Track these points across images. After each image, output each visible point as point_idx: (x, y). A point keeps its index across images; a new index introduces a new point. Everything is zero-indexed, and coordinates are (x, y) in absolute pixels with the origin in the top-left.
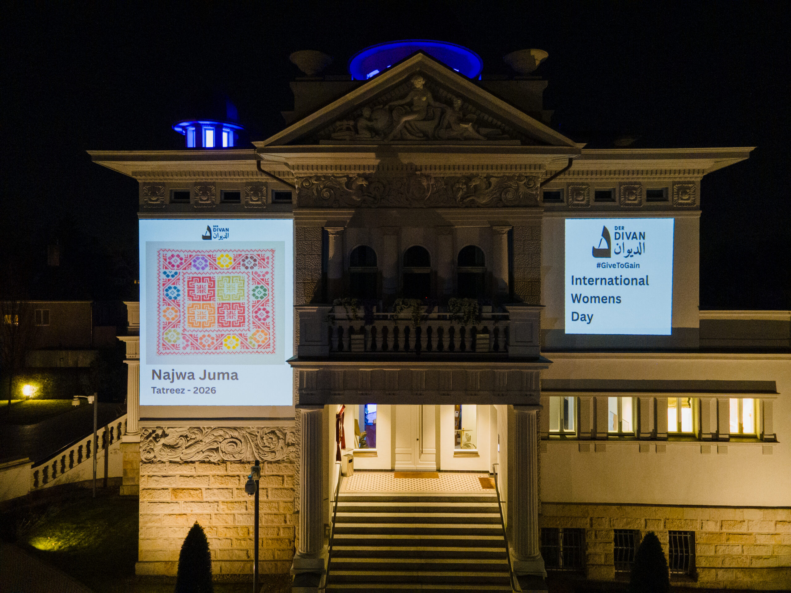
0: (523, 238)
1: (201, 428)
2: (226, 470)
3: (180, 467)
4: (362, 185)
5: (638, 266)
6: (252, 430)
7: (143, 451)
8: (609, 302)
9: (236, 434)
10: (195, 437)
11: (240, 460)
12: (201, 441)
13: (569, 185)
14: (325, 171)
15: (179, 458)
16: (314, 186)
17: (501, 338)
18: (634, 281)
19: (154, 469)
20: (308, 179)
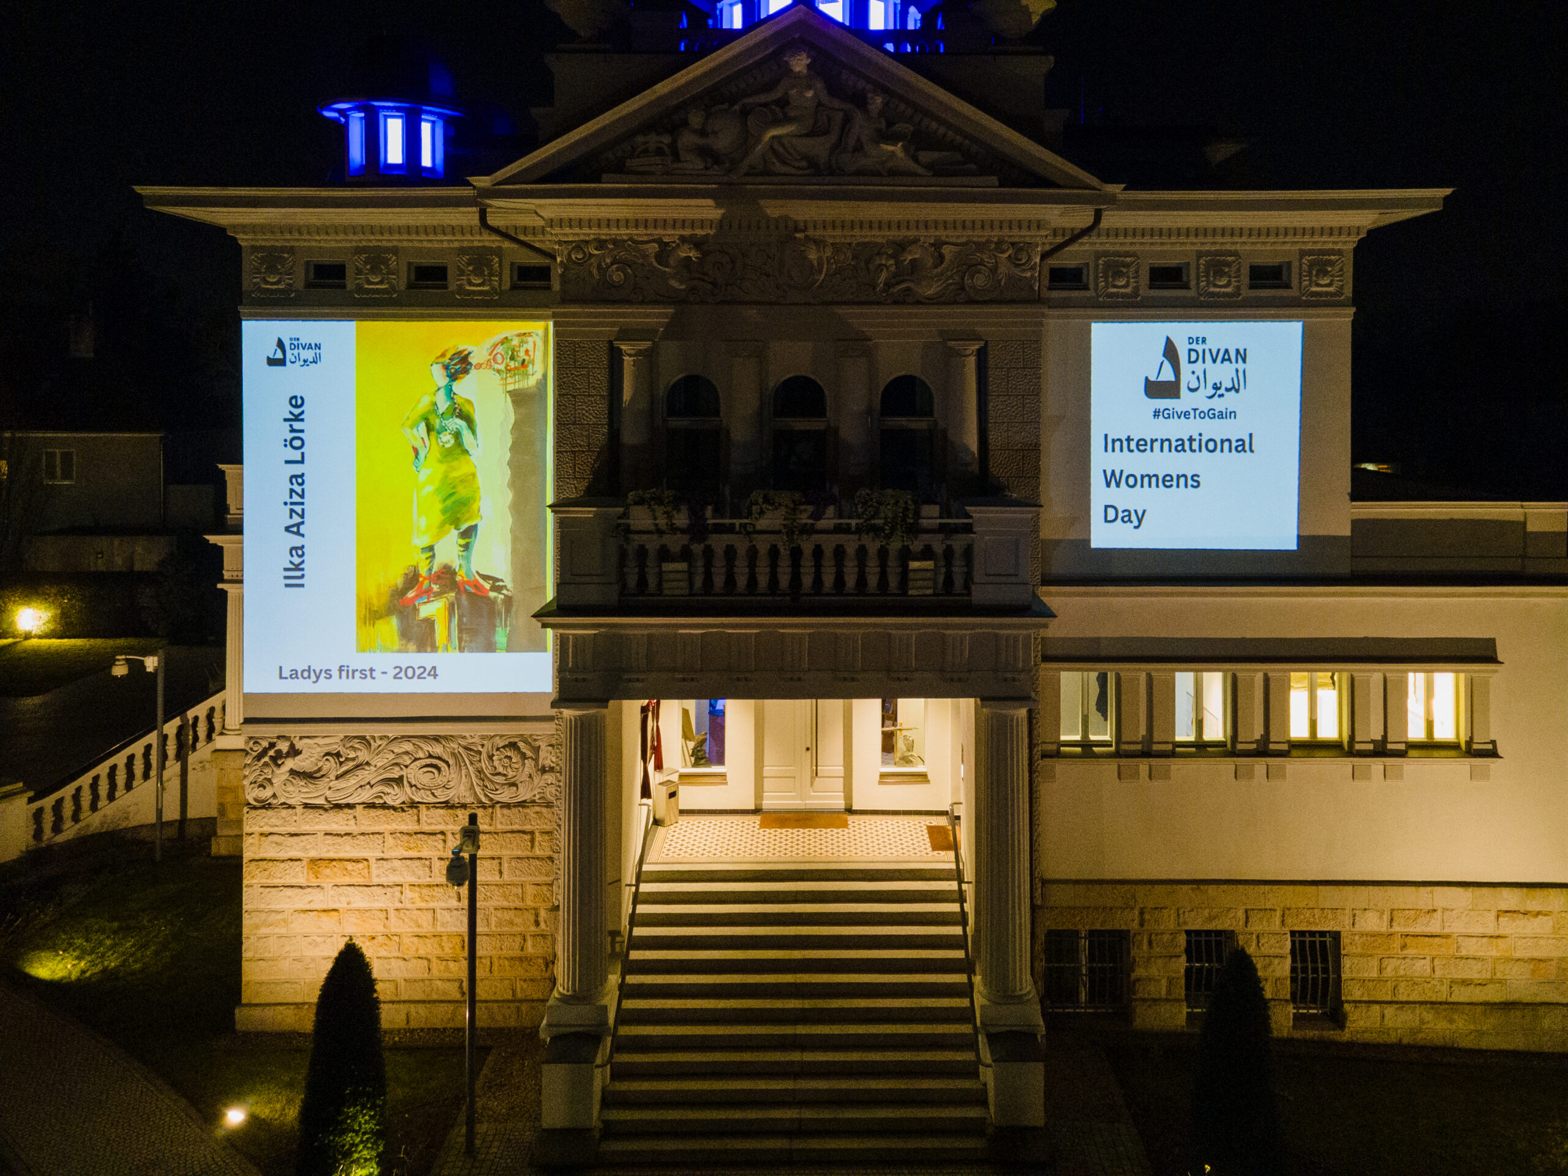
0: (1006, 363)
1: (368, 738)
2: (419, 820)
3: (325, 815)
5: (1233, 415)
6: (470, 742)
7: (251, 783)
8: (1178, 486)
9: (437, 750)
10: (354, 755)
11: (447, 802)
12: (368, 764)
13: (1099, 255)
14: (614, 231)
15: (323, 798)
16: (593, 260)
17: (958, 569)
18: (1226, 445)
19: (273, 820)
20: (580, 245)
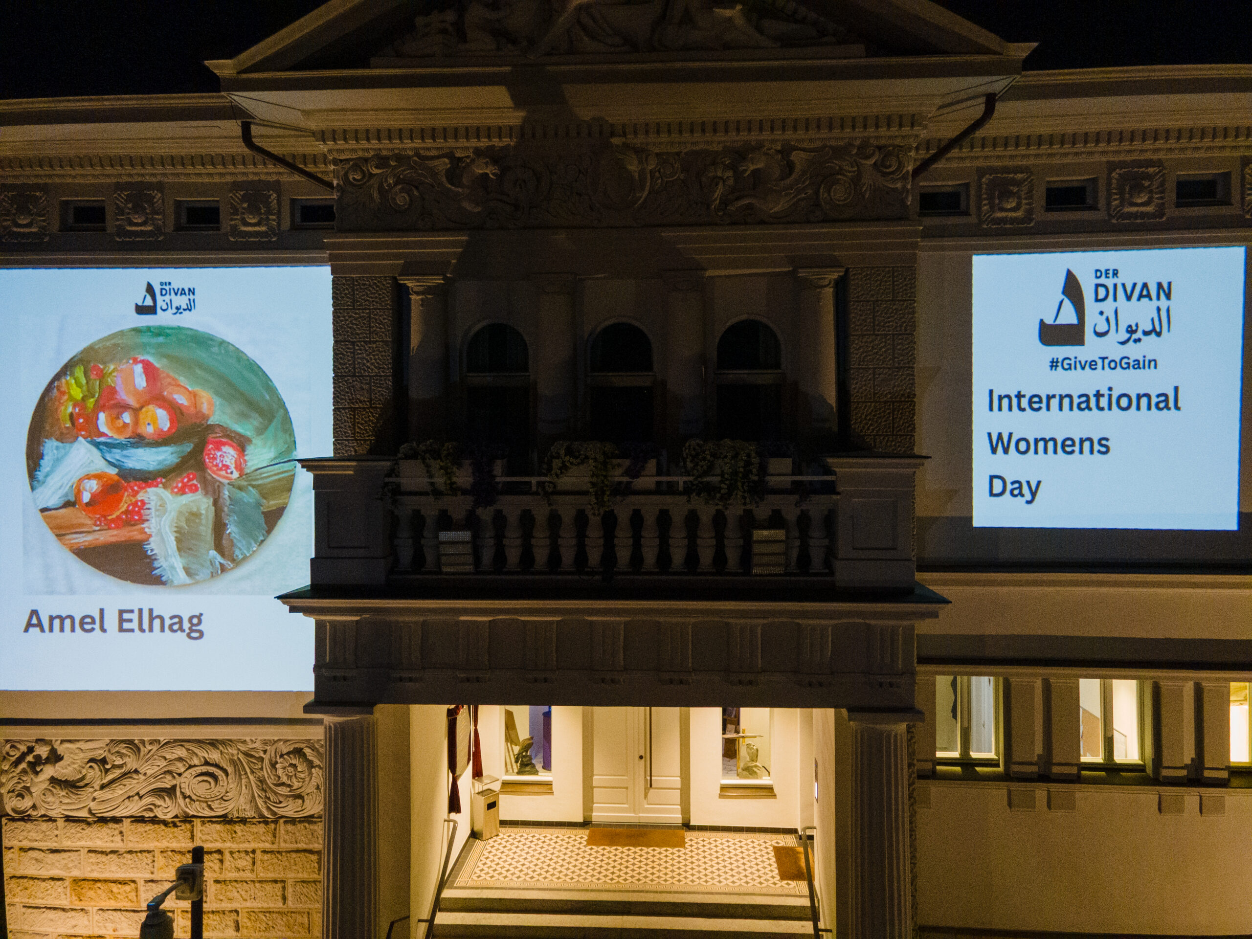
0: (873, 296)
1: (136, 742)
2: (193, 837)
3: (89, 830)
4: (487, 174)
5: (1153, 364)
6: (251, 746)
7: (9, 792)
8: (1081, 452)
9: (214, 756)
10: (121, 762)
11: (225, 816)
13: (981, 172)
14: (396, 144)
15: (86, 810)
16: (372, 181)
17: (815, 541)
18: (1144, 401)
19: (31, 834)
20: (358, 164)
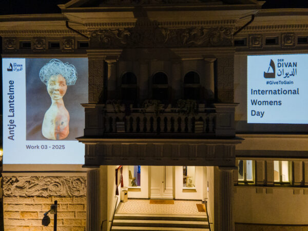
0: (223, 65)
1: (38, 177)
2: (52, 201)
3: (25, 199)
4: (127, 34)
5: (292, 83)
6: (67, 178)
7: (5, 190)
8: (274, 105)
9: (57, 180)
10: (34, 182)
11: (60, 195)
13: (250, 35)
14: (105, 27)
15: (25, 194)
16: (99, 36)
17: (211, 125)
18: (290, 92)
19: (11, 200)
20: (95, 32)
